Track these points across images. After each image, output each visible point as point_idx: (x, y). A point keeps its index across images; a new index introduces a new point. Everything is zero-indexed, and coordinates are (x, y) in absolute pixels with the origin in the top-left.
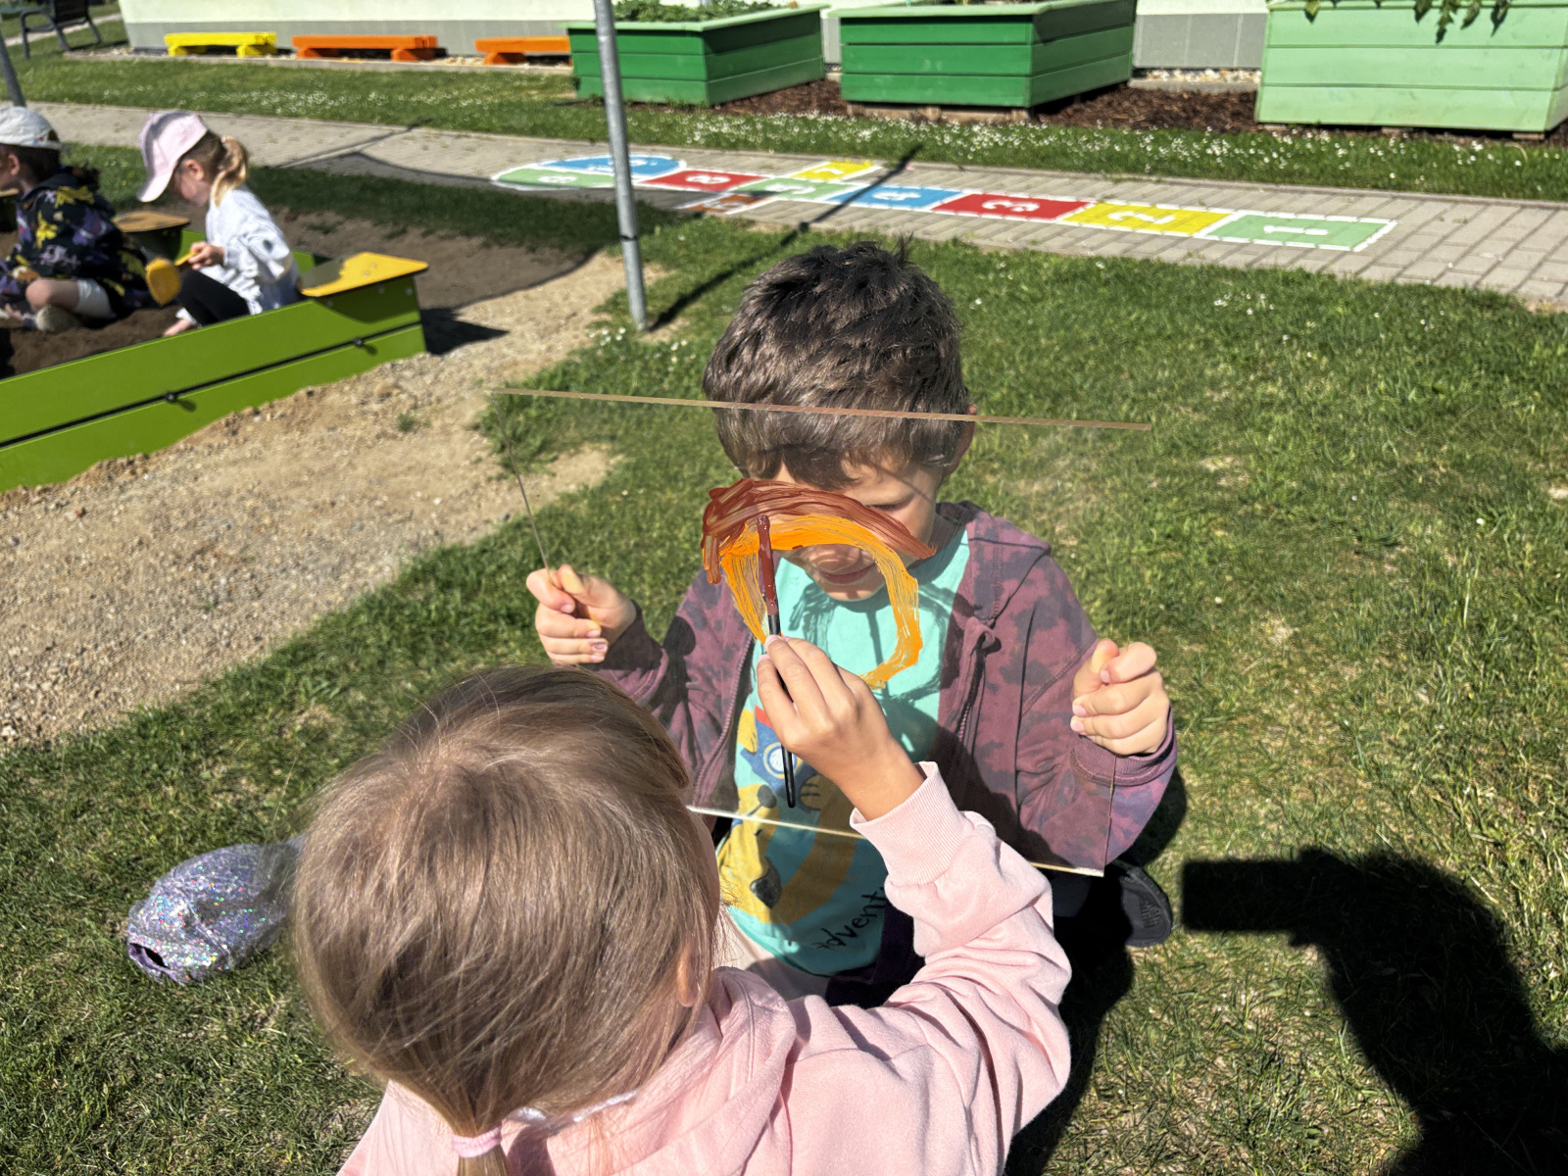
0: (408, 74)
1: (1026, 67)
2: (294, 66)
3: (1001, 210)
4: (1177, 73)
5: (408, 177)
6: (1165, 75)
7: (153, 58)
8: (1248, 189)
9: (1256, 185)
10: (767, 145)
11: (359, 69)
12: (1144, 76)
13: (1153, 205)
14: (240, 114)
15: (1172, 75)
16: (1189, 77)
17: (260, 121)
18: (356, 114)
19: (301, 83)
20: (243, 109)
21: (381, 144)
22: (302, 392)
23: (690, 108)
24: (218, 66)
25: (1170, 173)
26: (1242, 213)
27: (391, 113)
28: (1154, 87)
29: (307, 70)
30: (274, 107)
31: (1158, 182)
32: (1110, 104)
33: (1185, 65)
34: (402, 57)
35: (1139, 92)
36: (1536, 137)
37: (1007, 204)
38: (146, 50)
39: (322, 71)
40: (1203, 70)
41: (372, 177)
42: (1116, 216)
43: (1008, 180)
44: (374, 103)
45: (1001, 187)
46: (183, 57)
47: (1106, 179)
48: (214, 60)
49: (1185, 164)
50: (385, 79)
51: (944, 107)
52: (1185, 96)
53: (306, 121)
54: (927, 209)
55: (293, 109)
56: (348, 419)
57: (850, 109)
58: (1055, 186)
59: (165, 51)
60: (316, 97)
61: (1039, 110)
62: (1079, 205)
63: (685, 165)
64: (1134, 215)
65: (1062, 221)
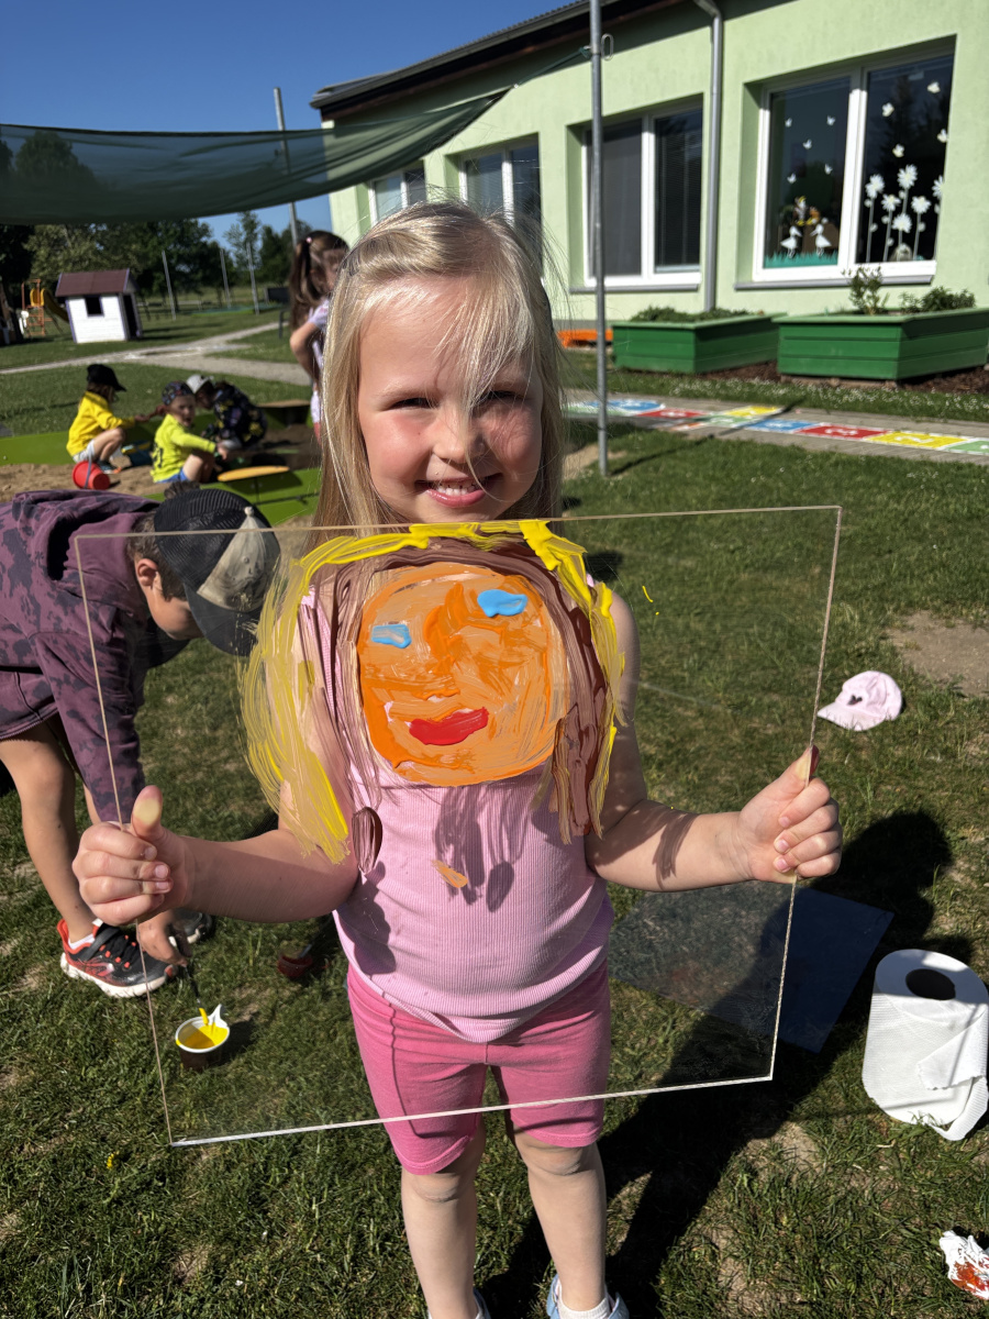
1: (896, 354)
3: (834, 434)
10: (717, 396)
23: (680, 375)
25: (953, 418)
26: (976, 439)
32: (964, 380)
37: (841, 431)
42: (899, 438)
43: (851, 420)
45: (844, 422)
47: (911, 420)
49: (966, 414)
51: (845, 378)
54: (791, 432)
57: (783, 379)
61: (903, 382)
62: (884, 432)
63: (662, 407)
64: (910, 438)
65: (865, 439)
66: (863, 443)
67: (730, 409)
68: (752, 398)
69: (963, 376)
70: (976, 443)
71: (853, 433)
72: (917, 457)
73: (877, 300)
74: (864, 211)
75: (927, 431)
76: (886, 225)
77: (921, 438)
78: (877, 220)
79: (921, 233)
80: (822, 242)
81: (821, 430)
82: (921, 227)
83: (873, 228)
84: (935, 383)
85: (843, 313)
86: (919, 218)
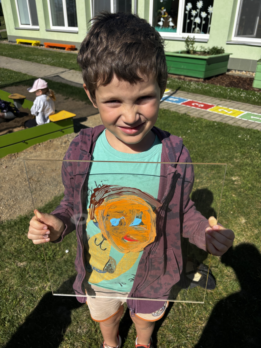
0: (69, 54)
1: (204, 70)
2: (44, 49)
3: (196, 106)
4: (237, 71)
5: (69, 83)
6: (234, 71)
7: (14, 44)
8: (249, 106)
9: (251, 105)
11: (58, 52)
12: (230, 71)
13: (228, 108)
14: (33, 62)
15: (235, 72)
16: (239, 72)
17: (37, 64)
18: (58, 65)
19: (46, 55)
20: (34, 61)
21: (63, 73)
22: (49, 141)
24: (27, 47)
25: (233, 100)
26: (247, 112)
27: (66, 65)
28: (231, 75)
29: (47, 51)
30: (40, 61)
31: (230, 102)
32: (221, 78)
33: (239, 69)
34: (68, 50)
35: (228, 75)
37: (197, 104)
38: (12, 42)
39: (50, 51)
40: (242, 71)
41: (61, 83)
42: (220, 110)
43: (198, 97)
44: (62, 62)
45: (196, 99)
46: (20, 45)
47: (219, 99)
48: (27, 46)
49: (236, 98)
50: (64, 55)
51: (186, 76)
52: (238, 77)
53: (47, 66)
54: (180, 104)
55: (44, 62)
56: (58, 148)
58: (208, 100)
59: (16, 42)
60: (49, 59)
61: (206, 79)
64: (224, 110)
65: (208, 110)
71: (202, 106)
73: (194, 47)
74: (185, 15)
76: (192, 20)
77: (228, 110)
78: (190, 18)
79: (204, 24)
80: (171, 24)
81: (190, 104)
82: (204, 22)
83: (188, 21)
86: (203, 19)
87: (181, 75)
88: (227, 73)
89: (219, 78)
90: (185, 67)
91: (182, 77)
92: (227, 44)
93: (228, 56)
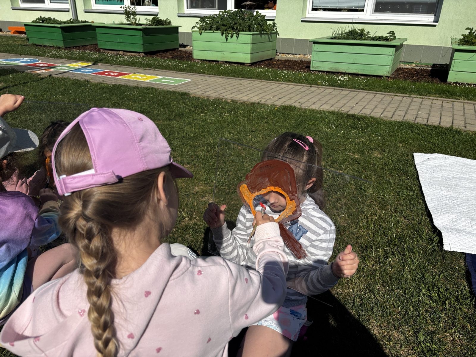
1: (141, 42)
3: (108, 75)
8: (172, 72)
9: (175, 72)
10: (67, 58)
12: (185, 47)
23: (59, 48)
25: (158, 68)
28: (184, 50)
32: (171, 53)
35: (181, 51)
36: (249, 64)
37: (112, 73)
42: (133, 77)
43: (120, 68)
47: (143, 69)
51: (124, 51)
54: (90, 74)
58: (130, 70)
61: (147, 53)
62: (128, 74)
63: (40, 62)
64: (138, 76)
65: (119, 77)
66: (118, 79)
67: (71, 63)
68: (81, 59)
69: (171, 52)
70: (162, 79)
71: (116, 74)
72: (135, 85)
73: (136, 20)
75: (145, 74)
77: (142, 77)
81: (103, 73)
84: (160, 54)
85: (122, 24)
87: (119, 51)
88: (180, 49)
89: (168, 53)
90: (121, 41)
91: (121, 53)
92: (179, 16)
93: (177, 28)
